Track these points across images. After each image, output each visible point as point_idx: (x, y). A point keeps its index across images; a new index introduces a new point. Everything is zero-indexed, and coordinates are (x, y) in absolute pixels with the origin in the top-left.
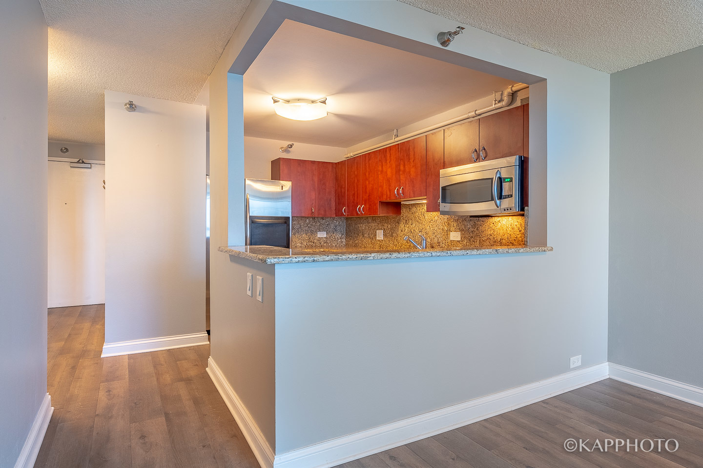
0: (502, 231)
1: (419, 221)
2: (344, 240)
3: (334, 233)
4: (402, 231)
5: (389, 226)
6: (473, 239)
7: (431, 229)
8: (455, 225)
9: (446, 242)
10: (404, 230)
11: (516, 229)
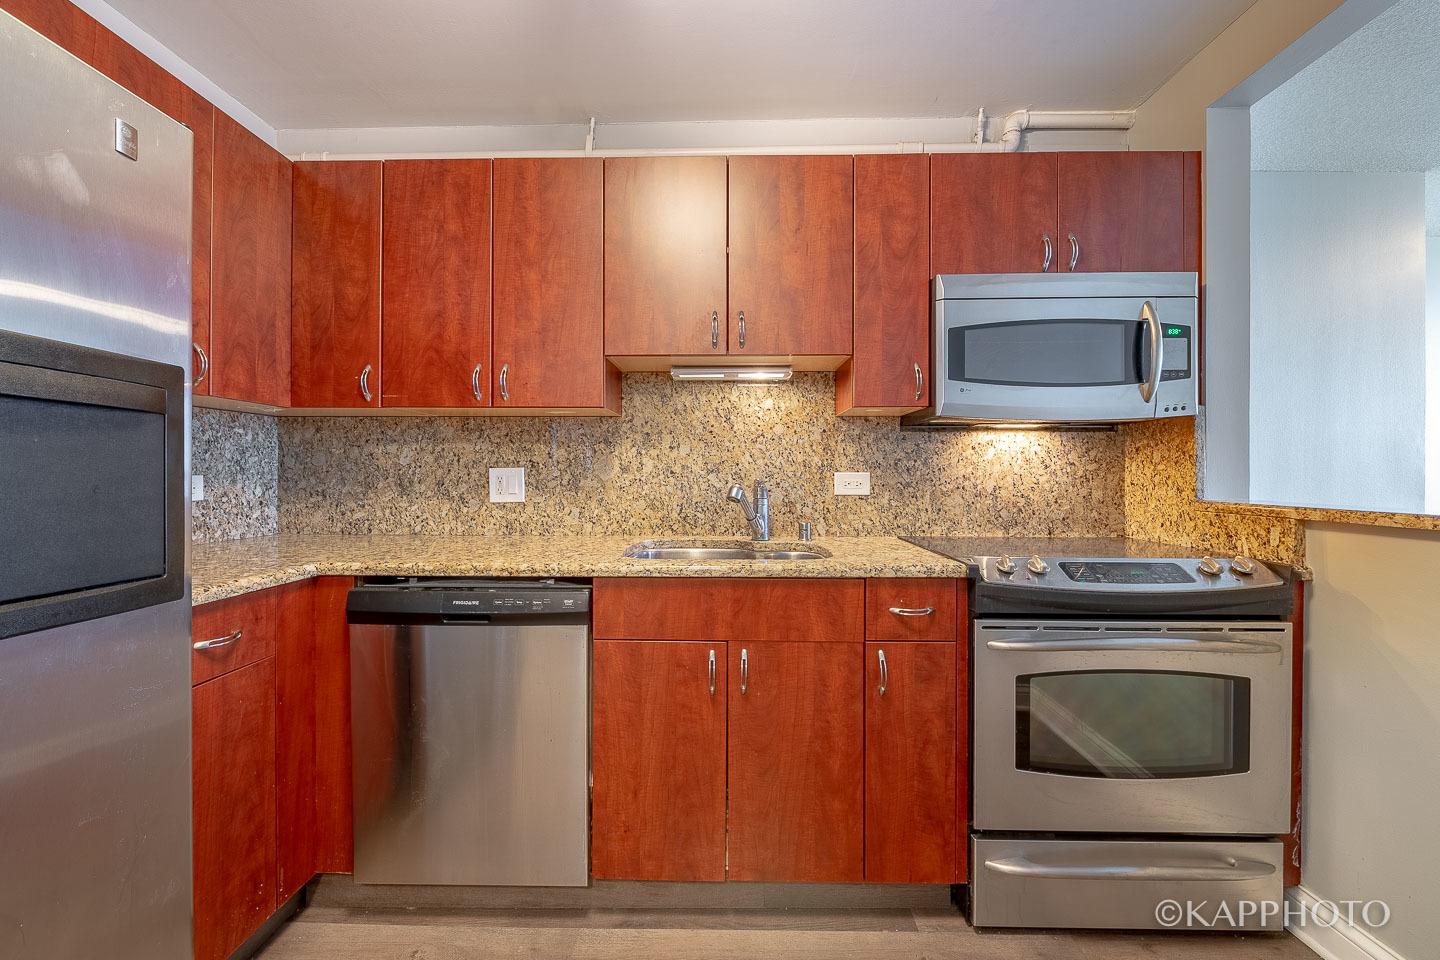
0: (997, 468)
1: (709, 437)
2: (272, 511)
3: (234, 482)
4: (624, 470)
5: (560, 454)
6: (911, 489)
7: (760, 462)
8: (851, 451)
9: (819, 500)
10: (635, 465)
11: (1036, 461)
